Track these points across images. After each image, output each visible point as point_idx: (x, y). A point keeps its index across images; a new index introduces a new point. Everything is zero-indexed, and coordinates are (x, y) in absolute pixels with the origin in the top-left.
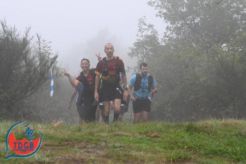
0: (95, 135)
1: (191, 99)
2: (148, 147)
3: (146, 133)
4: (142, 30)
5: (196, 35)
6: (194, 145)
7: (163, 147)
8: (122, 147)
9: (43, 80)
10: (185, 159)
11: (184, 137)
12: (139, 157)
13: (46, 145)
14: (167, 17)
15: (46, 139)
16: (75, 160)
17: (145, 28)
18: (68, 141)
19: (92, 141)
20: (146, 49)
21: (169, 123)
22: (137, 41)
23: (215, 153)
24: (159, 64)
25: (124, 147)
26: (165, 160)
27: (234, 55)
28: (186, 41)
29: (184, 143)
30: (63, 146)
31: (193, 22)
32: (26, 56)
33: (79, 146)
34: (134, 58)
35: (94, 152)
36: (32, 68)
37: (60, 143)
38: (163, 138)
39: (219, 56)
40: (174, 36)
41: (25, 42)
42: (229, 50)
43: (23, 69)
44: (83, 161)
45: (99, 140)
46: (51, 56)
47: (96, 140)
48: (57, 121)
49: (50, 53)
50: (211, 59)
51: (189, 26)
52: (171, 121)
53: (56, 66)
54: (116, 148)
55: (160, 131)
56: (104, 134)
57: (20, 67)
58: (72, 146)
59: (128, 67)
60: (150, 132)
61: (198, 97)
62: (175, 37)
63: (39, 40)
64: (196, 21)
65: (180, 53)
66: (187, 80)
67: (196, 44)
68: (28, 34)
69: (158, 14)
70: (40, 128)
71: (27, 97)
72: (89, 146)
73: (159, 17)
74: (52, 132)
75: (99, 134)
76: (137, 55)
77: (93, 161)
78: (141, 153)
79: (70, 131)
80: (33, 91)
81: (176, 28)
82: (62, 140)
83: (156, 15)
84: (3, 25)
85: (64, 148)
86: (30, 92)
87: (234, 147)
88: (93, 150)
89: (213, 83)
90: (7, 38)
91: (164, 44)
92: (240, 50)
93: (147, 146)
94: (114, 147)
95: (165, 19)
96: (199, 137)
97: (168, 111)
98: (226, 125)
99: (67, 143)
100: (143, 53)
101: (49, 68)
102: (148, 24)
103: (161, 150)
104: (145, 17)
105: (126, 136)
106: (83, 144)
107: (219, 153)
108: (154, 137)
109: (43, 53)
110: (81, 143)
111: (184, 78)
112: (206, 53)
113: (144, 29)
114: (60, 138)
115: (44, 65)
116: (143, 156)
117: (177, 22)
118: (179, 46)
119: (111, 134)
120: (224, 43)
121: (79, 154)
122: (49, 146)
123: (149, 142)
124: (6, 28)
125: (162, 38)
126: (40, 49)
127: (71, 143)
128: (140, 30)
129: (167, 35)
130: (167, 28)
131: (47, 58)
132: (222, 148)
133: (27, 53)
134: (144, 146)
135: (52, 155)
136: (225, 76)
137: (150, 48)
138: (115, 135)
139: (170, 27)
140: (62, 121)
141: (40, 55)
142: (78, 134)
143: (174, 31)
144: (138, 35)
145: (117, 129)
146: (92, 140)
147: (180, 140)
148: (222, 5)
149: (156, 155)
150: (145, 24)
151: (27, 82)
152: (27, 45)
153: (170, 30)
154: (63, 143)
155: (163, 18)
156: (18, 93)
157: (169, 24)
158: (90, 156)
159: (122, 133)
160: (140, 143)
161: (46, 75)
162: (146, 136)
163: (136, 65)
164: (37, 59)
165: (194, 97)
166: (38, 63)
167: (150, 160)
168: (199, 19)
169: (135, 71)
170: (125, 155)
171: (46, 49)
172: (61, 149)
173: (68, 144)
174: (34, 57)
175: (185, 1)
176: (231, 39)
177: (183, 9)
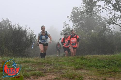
0: (50, 61)
2: (68, 65)
5: (83, 27)
6: (84, 63)
7: (73, 64)
8: (59, 65)
10: (80, 68)
13: (33, 65)
14: (73, 21)
16: (43, 70)
20: (66, 32)
26: (74, 69)
27: (96, 34)
28: (80, 29)
29: (80, 63)
30: (38, 65)
32: (26, 36)
34: (62, 35)
39: (91, 34)
40: (76, 28)
41: (25, 31)
42: (94, 32)
44: (46, 70)
45: (51, 63)
46: (34, 35)
51: (81, 24)
52: (76, 56)
53: (36, 39)
56: (53, 61)
57: (24, 39)
58: (42, 65)
61: (84, 48)
63: (30, 30)
64: (83, 23)
67: (83, 30)
68: (26, 28)
70: (31, 59)
72: (47, 65)
74: (35, 60)
77: (49, 70)
78: (66, 67)
80: (28, 47)
81: (77, 25)
82: (38, 63)
83: (70, 21)
84: (18, 25)
88: (49, 66)
89: (89, 43)
90: (19, 30)
92: (98, 32)
94: (56, 65)
98: (94, 57)
101: (33, 39)
106: (45, 64)
107: (92, 66)
117: (77, 23)
118: (77, 31)
120: (93, 30)
121: (44, 67)
122: (34, 65)
123: (68, 63)
124: (19, 26)
126: (30, 33)
127: (41, 64)
128: (64, 26)
130: (74, 25)
133: (26, 34)
134: (66, 64)
135: (35, 68)
136: (93, 41)
137: (68, 32)
138: (57, 61)
141: (31, 35)
142: (44, 61)
144: (63, 28)
146: (48, 63)
148: (91, 17)
149: (71, 67)
150: (66, 24)
151: (26, 44)
154: (39, 64)
155: (72, 22)
156: (23, 48)
157: (74, 24)
159: (59, 60)
160: (65, 63)
161: (32, 42)
164: (29, 36)
167: (69, 69)
170: (60, 68)
171: (32, 33)
174: (28, 36)
175: (79, 16)
176: (95, 28)
177: (79, 19)
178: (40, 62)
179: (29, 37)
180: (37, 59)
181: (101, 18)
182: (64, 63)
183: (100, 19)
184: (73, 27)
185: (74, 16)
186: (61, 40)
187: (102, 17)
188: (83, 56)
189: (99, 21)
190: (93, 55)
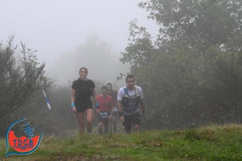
0: (89, 147)
1: (189, 104)
2: (147, 157)
3: (143, 142)
4: (134, 34)
5: (192, 36)
6: (195, 153)
7: (162, 156)
8: (118, 159)
9: (30, 92)
11: (184, 145)
14: (159, 18)
15: (37, 154)
17: (137, 32)
18: (59, 155)
20: (139, 53)
21: (167, 131)
22: (129, 46)
24: (153, 69)
25: (120, 159)
27: (233, 55)
28: (181, 44)
29: (184, 151)
31: (187, 23)
32: (10, 67)
34: (126, 63)
36: (18, 80)
37: (52, 158)
39: (217, 58)
40: (168, 38)
41: (9, 53)
42: (228, 51)
43: (8, 81)
45: (93, 153)
46: (38, 66)
47: (90, 153)
49: (36, 63)
50: (209, 61)
51: (184, 27)
52: (169, 129)
53: (43, 77)
54: (112, 160)
56: (99, 146)
57: (4, 79)
59: (121, 74)
60: (148, 141)
61: (197, 101)
62: (169, 40)
63: (24, 49)
64: (190, 22)
65: (175, 57)
66: (184, 84)
67: (191, 46)
68: (12, 43)
69: (150, 16)
71: (13, 111)
73: (151, 19)
74: (42, 147)
75: (93, 146)
76: (130, 60)
79: (62, 145)
80: (20, 104)
81: (169, 29)
82: (54, 154)
83: (148, 17)
86: (16, 105)
89: (212, 87)
91: (157, 48)
92: (239, 50)
93: (145, 156)
94: (110, 159)
95: (157, 21)
96: (200, 145)
97: (166, 118)
98: (227, 130)
99: (59, 158)
100: (135, 58)
101: (36, 78)
102: (140, 27)
103: (160, 160)
104: (136, 19)
105: (122, 147)
109: (28, 63)
110: (75, 157)
111: (181, 82)
112: (204, 54)
113: (135, 33)
114: (51, 152)
115: (31, 76)
117: (170, 24)
118: (173, 48)
119: (106, 146)
120: (222, 43)
123: (147, 152)
125: (155, 41)
126: (25, 58)
127: (63, 157)
128: (131, 34)
129: (161, 37)
130: (161, 30)
131: (33, 68)
132: (224, 155)
133: (11, 63)
136: (225, 78)
137: (143, 52)
138: (111, 147)
139: (164, 29)
141: (26, 65)
142: (71, 147)
143: (168, 33)
144: (129, 39)
145: (112, 140)
146: (86, 153)
147: (179, 148)
148: (218, 3)
150: (136, 27)
151: (13, 95)
152: (11, 55)
153: (164, 32)
154: (55, 158)
155: (155, 20)
156: (3, 107)
157: (162, 26)
159: (117, 143)
160: (138, 153)
161: (33, 86)
162: (144, 146)
164: (22, 69)
165: (192, 102)
166: (24, 74)
168: (194, 19)
171: (32, 58)
173: (61, 158)
174: (19, 68)
176: (229, 39)
177: (177, 9)
178: (58, 152)
179: (23, 72)
180: (48, 142)
182: (135, 153)
184: (159, 36)
186: (124, 78)
188: (193, 127)
190: (223, 123)
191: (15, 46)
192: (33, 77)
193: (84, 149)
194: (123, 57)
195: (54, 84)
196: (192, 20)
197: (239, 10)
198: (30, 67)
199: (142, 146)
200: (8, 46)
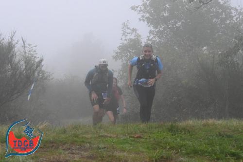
0: (80, 136)
1: (173, 100)
5: (178, 39)
6: (176, 145)
7: (146, 147)
8: (106, 149)
9: (29, 84)
10: (167, 159)
12: (122, 157)
14: (150, 21)
17: (128, 32)
18: (53, 143)
19: (76, 143)
20: (130, 52)
22: (121, 45)
23: (196, 153)
25: (108, 148)
26: (148, 160)
27: (214, 57)
28: (168, 45)
29: (166, 143)
31: (175, 26)
32: (11, 60)
33: (64, 148)
34: (118, 61)
35: (78, 154)
36: (18, 72)
37: (45, 145)
38: (146, 139)
39: (200, 59)
40: (157, 39)
41: (10, 46)
42: (210, 53)
43: (9, 73)
45: (83, 142)
46: (37, 60)
47: (81, 141)
48: (42, 124)
49: (35, 57)
50: (192, 62)
51: (172, 30)
52: (154, 122)
53: (41, 70)
54: (100, 149)
55: (144, 132)
56: (89, 136)
57: (6, 71)
58: (57, 148)
60: (134, 132)
61: (180, 98)
62: (158, 41)
63: (24, 44)
64: (177, 25)
66: (170, 82)
67: (178, 47)
68: (14, 38)
69: (142, 18)
72: (73, 148)
73: (142, 21)
75: (84, 136)
76: (121, 58)
78: (125, 153)
79: (55, 133)
80: (19, 94)
81: (158, 32)
82: (47, 142)
83: (139, 19)
85: (48, 150)
86: (16, 95)
87: (214, 146)
88: (77, 151)
89: (195, 85)
92: (220, 53)
93: (131, 147)
94: (98, 148)
95: (148, 23)
98: (204, 125)
99: (51, 145)
100: (126, 56)
101: (34, 72)
102: (131, 28)
103: (144, 150)
104: (128, 21)
105: (110, 137)
106: (67, 146)
107: (200, 152)
108: (137, 137)
109: (28, 57)
110: (66, 145)
111: (167, 80)
112: (188, 55)
113: (127, 33)
115: (30, 69)
116: (127, 157)
117: (159, 26)
118: (161, 49)
119: (95, 136)
120: (205, 46)
121: (64, 155)
123: (132, 143)
125: (145, 41)
126: (25, 53)
127: (55, 145)
128: (124, 34)
129: (150, 38)
130: (150, 32)
131: (33, 62)
132: (202, 148)
133: (12, 57)
134: (127, 146)
135: (36, 157)
137: (133, 51)
138: (100, 136)
139: (153, 31)
140: (46, 124)
141: (26, 59)
142: (63, 136)
143: (157, 35)
144: (122, 39)
146: (76, 141)
147: (162, 140)
148: (202, 9)
149: (139, 156)
150: (128, 28)
151: (13, 85)
152: (12, 49)
153: (153, 34)
154: (47, 145)
155: (146, 22)
157: (151, 28)
158: (74, 158)
159: (106, 134)
160: (124, 143)
161: (31, 79)
163: (120, 68)
164: (22, 62)
165: (176, 98)
166: (24, 67)
167: (134, 160)
168: (180, 23)
169: (119, 73)
170: (109, 156)
171: (32, 53)
172: (46, 151)
173: (53, 146)
174: (19, 61)
175: (167, 6)
176: (211, 42)
177: (165, 13)
178: (51, 139)
179: (23, 65)
181: (231, 13)
182: (121, 143)
183: (226, 15)
184: (148, 37)
185: (151, 5)
187: (232, 8)
188: (176, 121)
189: (223, 21)
190: (203, 118)
191: (16, 41)
192: (32, 70)
193: (75, 139)
194: (115, 55)
195: (51, 77)
196: (179, 24)
197: (221, 16)
198: (30, 60)
199: (128, 137)
200: (10, 40)
